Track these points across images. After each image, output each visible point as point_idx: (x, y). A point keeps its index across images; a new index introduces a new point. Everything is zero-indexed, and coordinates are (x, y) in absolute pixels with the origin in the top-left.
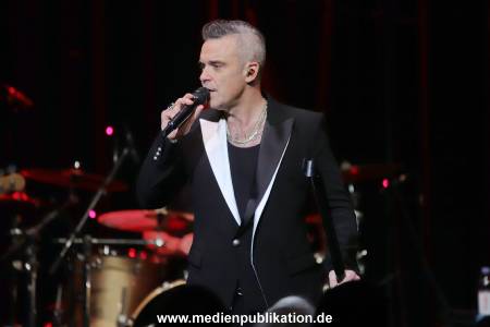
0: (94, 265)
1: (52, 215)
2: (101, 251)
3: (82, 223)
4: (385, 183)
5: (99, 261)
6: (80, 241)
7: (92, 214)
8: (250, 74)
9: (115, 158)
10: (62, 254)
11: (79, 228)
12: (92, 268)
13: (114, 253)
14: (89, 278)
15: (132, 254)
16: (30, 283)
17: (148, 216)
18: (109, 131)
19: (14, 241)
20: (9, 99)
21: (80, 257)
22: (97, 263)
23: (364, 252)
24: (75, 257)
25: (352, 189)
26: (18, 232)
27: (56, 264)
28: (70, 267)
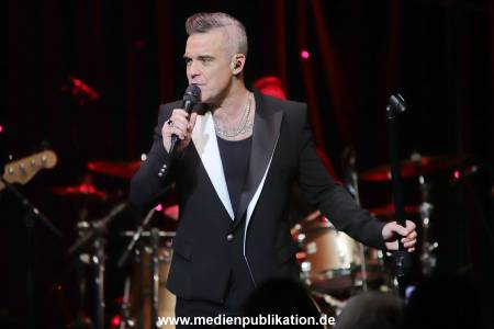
0: (162, 258)
1: (120, 208)
2: (168, 245)
3: (150, 215)
4: (457, 175)
5: (167, 254)
6: (147, 234)
7: (159, 208)
8: (237, 66)
10: (130, 247)
11: (146, 221)
12: (160, 261)
14: (157, 270)
16: (98, 275)
19: (80, 233)
20: (75, 91)
21: (148, 250)
22: (164, 256)
23: (436, 245)
24: (142, 250)
25: (422, 180)
26: (85, 224)
27: (125, 255)
28: (138, 260)
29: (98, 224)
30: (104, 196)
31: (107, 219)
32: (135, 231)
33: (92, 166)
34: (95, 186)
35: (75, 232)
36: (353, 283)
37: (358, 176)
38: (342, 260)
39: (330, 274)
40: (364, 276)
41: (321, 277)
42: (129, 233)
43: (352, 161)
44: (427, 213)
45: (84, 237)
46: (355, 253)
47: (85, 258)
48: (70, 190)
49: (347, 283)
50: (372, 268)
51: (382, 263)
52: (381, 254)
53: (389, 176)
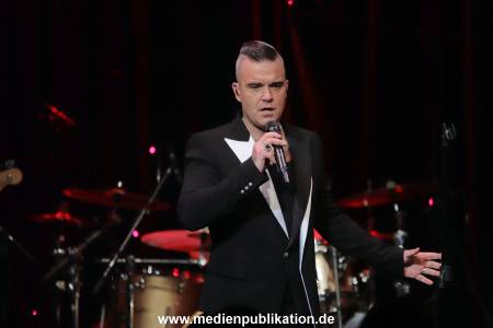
0: (137, 285)
1: (95, 235)
2: (144, 271)
3: (125, 243)
4: (431, 202)
5: (143, 281)
6: (124, 261)
7: (136, 234)
9: (158, 178)
10: (106, 274)
11: (122, 248)
12: (135, 287)
13: (158, 273)
14: (132, 297)
15: (175, 274)
16: (74, 303)
17: (191, 236)
18: (152, 150)
19: (57, 260)
20: (51, 118)
21: (124, 277)
22: (140, 283)
24: (117, 277)
25: (396, 208)
26: (60, 251)
27: (100, 283)
28: (113, 287)
29: (73, 251)
30: (79, 222)
31: (83, 246)
32: (111, 257)
33: (67, 193)
34: (72, 213)
36: (328, 309)
40: (339, 303)
42: (105, 260)
44: (402, 241)
46: (329, 280)
47: (60, 285)
48: (46, 216)
50: (346, 295)
51: (356, 289)
52: (355, 281)
53: (366, 203)
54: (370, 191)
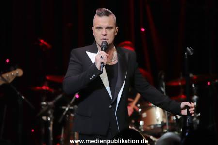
1: (60, 96)
3: (73, 100)
4: (209, 83)
6: (72, 108)
7: (77, 96)
11: (71, 102)
16: (50, 126)
19: (43, 107)
20: (41, 45)
21: (72, 115)
23: (199, 114)
24: (70, 115)
26: (44, 103)
27: (62, 118)
28: (67, 119)
29: (51, 103)
30: (53, 91)
31: (54, 101)
32: (67, 106)
33: (48, 78)
34: (49, 87)
35: (40, 107)
36: (162, 130)
37: (165, 83)
38: (158, 120)
39: (152, 127)
40: (168, 128)
41: (148, 128)
43: (163, 77)
44: (195, 100)
45: (44, 109)
46: (163, 117)
47: (44, 118)
48: (38, 88)
49: (160, 131)
50: (171, 124)
51: (175, 122)
52: (175, 118)
53: (180, 84)
54: (181, 78)
